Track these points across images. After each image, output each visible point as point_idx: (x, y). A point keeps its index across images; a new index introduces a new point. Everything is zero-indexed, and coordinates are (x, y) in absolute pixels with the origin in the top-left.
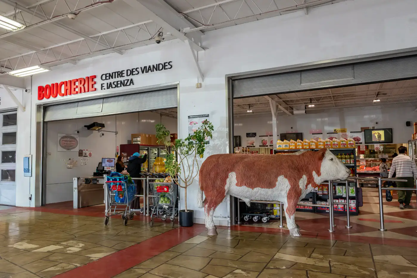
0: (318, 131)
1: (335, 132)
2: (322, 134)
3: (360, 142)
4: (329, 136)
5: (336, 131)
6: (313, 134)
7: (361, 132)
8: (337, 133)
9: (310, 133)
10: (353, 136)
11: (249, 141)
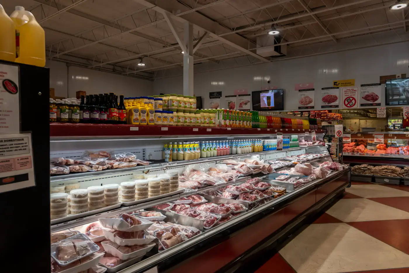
0: (307, 86)
1: (336, 86)
2: (313, 90)
3: (376, 102)
4: (324, 93)
5: (337, 84)
6: (300, 91)
7: (380, 84)
8: (338, 88)
9: (296, 90)
10: (365, 92)
11: (213, 104)
